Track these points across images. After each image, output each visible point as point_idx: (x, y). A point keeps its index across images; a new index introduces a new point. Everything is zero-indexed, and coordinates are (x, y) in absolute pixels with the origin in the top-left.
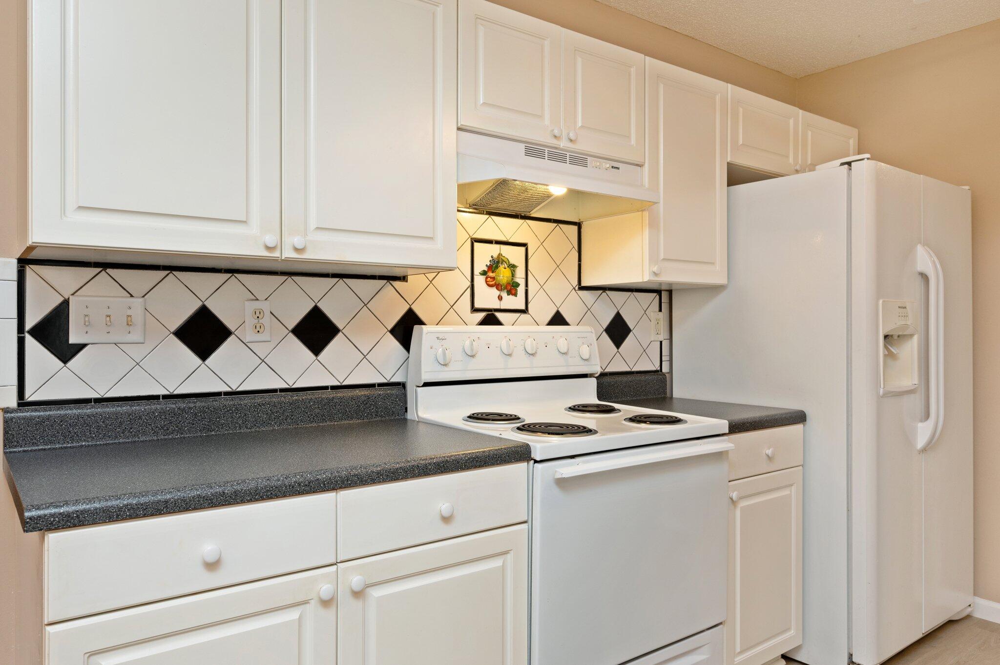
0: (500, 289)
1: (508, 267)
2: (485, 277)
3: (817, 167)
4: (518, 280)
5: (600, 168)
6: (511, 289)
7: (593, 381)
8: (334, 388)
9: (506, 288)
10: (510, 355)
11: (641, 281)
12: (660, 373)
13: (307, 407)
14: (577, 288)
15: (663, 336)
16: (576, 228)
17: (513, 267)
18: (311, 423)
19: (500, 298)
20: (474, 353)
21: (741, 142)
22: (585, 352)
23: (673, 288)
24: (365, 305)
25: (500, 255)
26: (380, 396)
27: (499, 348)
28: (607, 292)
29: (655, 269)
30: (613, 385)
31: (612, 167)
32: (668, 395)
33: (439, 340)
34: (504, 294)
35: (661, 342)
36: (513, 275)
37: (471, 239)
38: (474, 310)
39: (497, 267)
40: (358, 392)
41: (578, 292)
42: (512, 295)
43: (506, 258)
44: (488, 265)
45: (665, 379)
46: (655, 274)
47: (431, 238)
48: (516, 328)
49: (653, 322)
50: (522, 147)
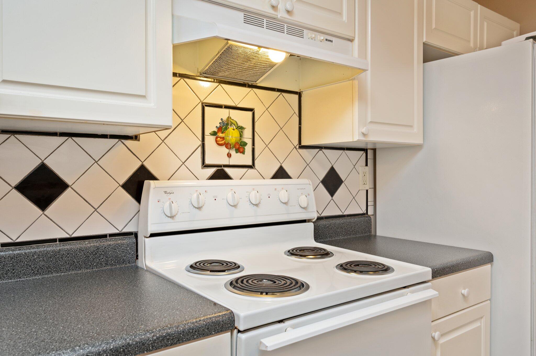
0: (229, 147)
1: (237, 128)
2: (215, 137)
4: (245, 140)
5: (315, 40)
6: (239, 148)
7: (311, 226)
8: (62, 240)
9: (235, 146)
10: (235, 206)
11: (351, 140)
12: (366, 215)
13: (30, 260)
14: (297, 147)
15: (369, 186)
17: (241, 129)
18: (35, 276)
19: (229, 155)
20: (200, 205)
21: (434, 26)
22: (303, 201)
23: (377, 147)
24: (96, 162)
25: (229, 118)
26: (111, 246)
27: (225, 200)
28: (323, 150)
29: (364, 130)
30: (328, 227)
31: (326, 40)
32: (373, 233)
33: (166, 194)
34: (233, 152)
35: (367, 191)
36: (241, 136)
37: (202, 103)
38: (205, 166)
39: (226, 129)
40: (86, 244)
41: (299, 150)
42: (241, 153)
43: (235, 121)
44: (218, 126)
45: (370, 220)
46: (364, 135)
47: (144, 97)
48: (243, 182)
49: (361, 175)
50: (241, 15)
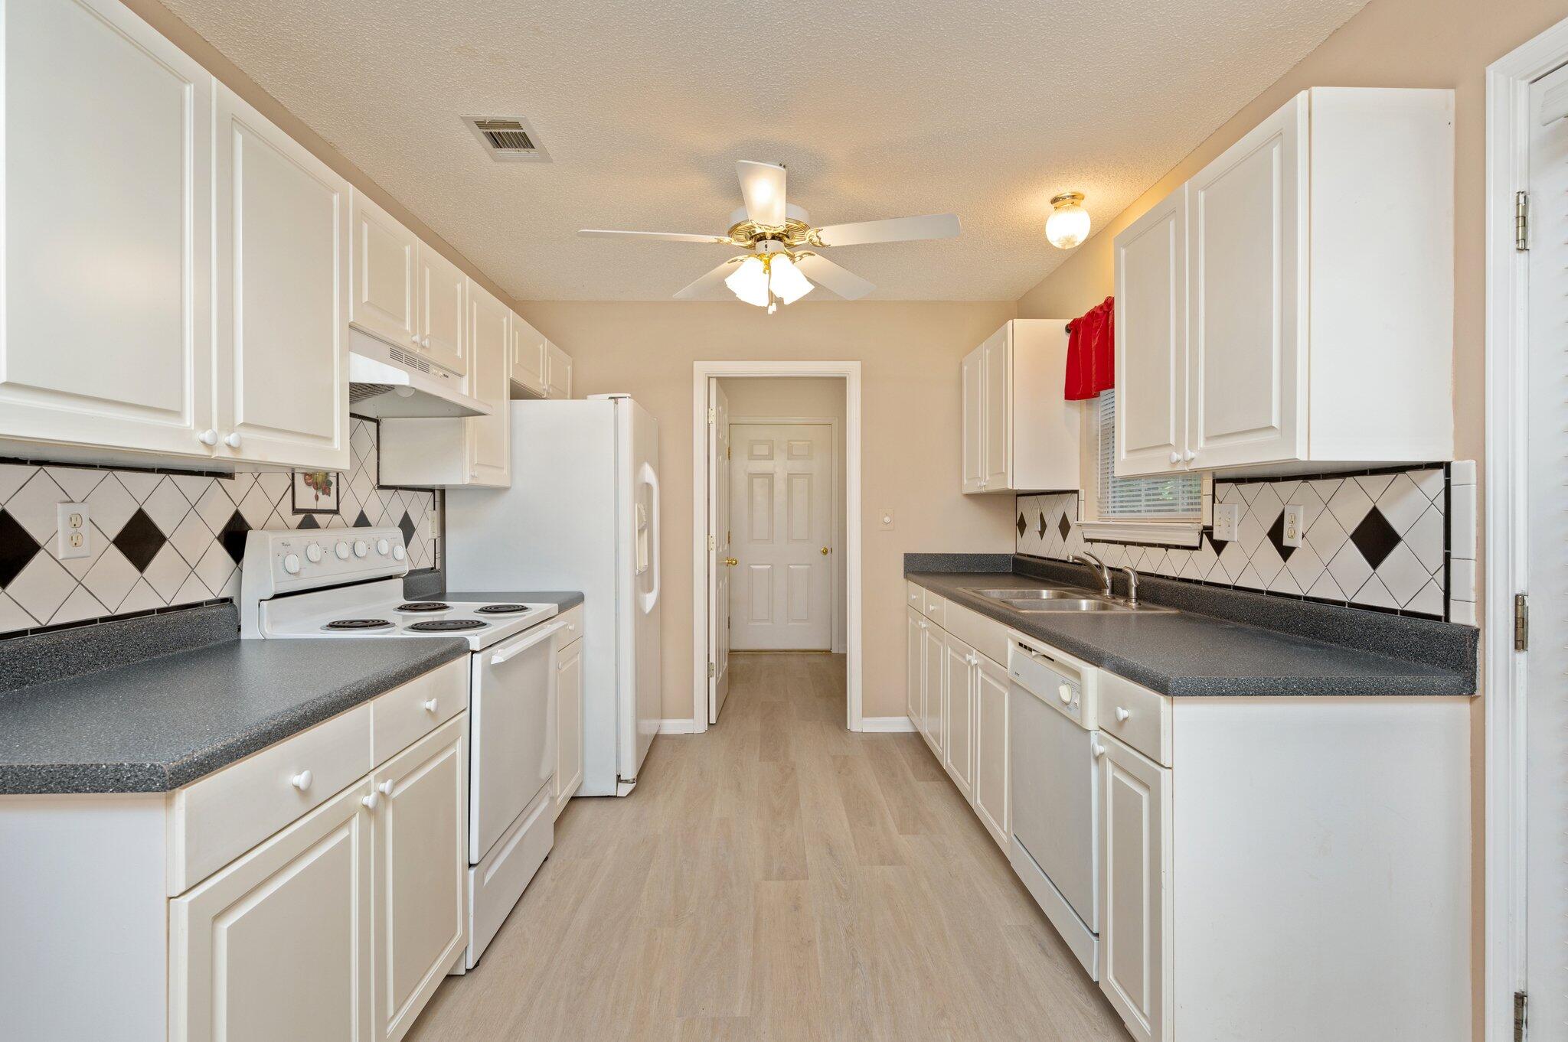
0: (316, 487)
2: (304, 474)
3: (589, 397)
4: (331, 478)
5: (436, 376)
6: (325, 488)
7: (401, 581)
8: (161, 611)
9: (321, 486)
10: (345, 559)
11: (462, 483)
12: (435, 570)
14: (376, 487)
15: (437, 534)
16: (375, 424)
19: (317, 498)
22: (400, 552)
23: (443, 487)
24: (193, 507)
28: (397, 491)
31: (444, 375)
33: (284, 546)
34: (320, 494)
35: (434, 540)
38: (296, 511)
41: (377, 491)
42: (327, 494)
45: (440, 575)
47: (331, 439)
48: (329, 531)
49: (431, 521)
50: (388, 348)
